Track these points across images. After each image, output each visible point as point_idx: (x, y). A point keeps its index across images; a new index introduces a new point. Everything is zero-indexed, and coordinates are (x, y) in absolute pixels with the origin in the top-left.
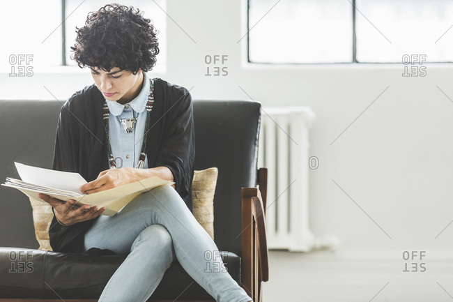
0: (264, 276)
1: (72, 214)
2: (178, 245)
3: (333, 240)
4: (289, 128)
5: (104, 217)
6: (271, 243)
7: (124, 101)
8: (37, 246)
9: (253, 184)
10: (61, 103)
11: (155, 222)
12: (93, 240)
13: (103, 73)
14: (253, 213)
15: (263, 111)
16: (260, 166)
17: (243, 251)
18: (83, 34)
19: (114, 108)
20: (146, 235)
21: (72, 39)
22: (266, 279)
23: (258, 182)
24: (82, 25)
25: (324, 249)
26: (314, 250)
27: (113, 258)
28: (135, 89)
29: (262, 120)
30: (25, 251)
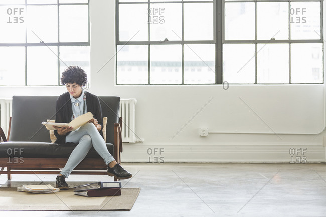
0: (121, 151)
1: (63, 131)
2: (93, 141)
3: (143, 140)
4: (129, 104)
5: (73, 132)
6: (123, 140)
7: (76, 97)
8: (51, 142)
9: (118, 122)
10: (57, 97)
11: (87, 134)
12: (68, 139)
13: (71, 85)
14: (118, 131)
15: (121, 99)
16: (120, 116)
17: (115, 143)
18: (64, 74)
19: (73, 100)
20: (84, 138)
21: (61, 76)
22: (122, 152)
23: (119, 121)
24: (63, 71)
25: (140, 142)
26: (137, 142)
27: (73, 145)
28: (80, 93)
29: (121, 102)
30: (47, 143)
